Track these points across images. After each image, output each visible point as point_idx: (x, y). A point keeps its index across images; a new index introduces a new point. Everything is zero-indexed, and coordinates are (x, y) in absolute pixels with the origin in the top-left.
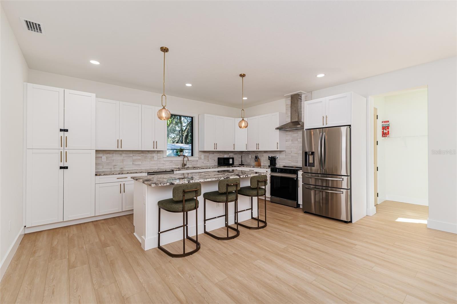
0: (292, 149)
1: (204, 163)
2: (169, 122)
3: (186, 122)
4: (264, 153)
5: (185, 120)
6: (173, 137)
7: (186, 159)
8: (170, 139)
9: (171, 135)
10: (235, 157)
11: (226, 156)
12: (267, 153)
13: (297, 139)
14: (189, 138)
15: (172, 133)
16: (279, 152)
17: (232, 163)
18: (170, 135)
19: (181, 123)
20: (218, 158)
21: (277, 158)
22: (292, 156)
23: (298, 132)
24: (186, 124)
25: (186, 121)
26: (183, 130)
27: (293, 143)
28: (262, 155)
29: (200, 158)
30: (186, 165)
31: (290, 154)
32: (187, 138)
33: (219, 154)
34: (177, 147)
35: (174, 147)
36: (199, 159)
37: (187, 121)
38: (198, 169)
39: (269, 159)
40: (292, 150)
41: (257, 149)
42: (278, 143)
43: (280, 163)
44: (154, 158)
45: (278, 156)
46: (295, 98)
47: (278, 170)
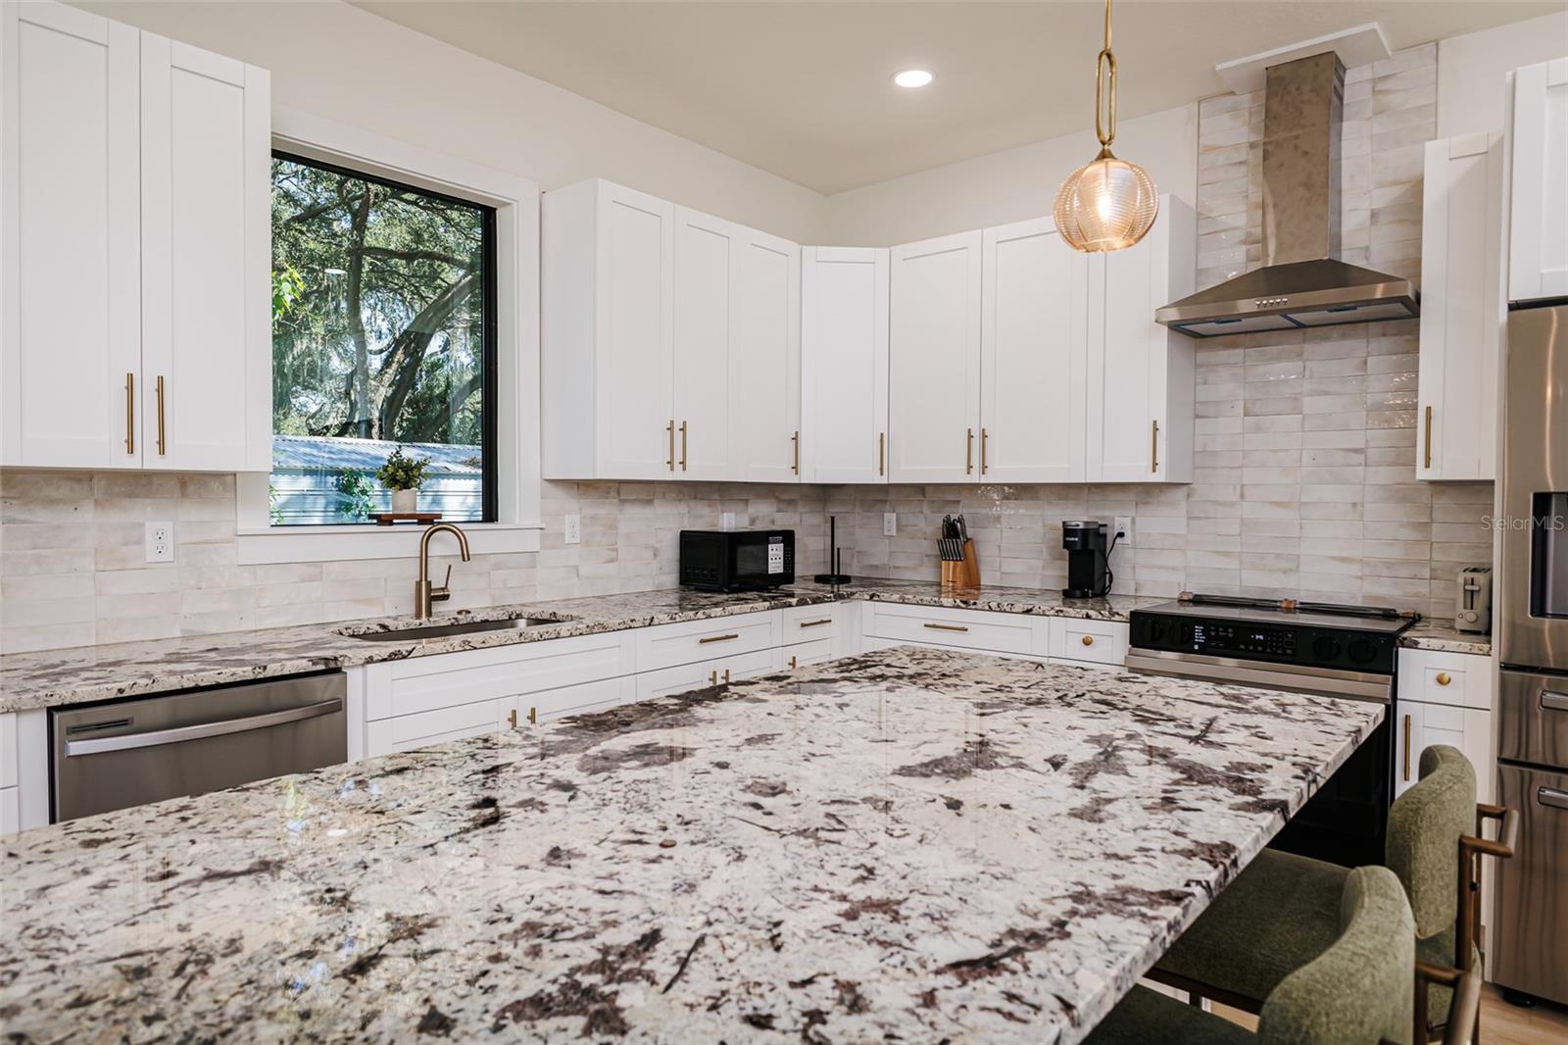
1: (583, 571)
2: (286, 287)
3: (384, 330)
5: (379, 322)
6: (313, 409)
7: (443, 546)
8: (294, 420)
9: (302, 399)
10: (807, 525)
11: (730, 521)
13: (1296, 399)
14: (406, 416)
15: (305, 388)
16: (1131, 496)
17: (780, 570)
18: (293, 401)
19: (358, 330)
20: (684, 535)
21: (1121, 535)
22: (1243, 522)
23: (1308, 347)
24: (385, 342)
25: (385, 326)
26: (372, 373)
27: (1258, 429)
29: (552, 538)
30: (446, 597)
31: (1232, 504)
32: (396, 415)
33: (683, 508)
34: (347, 460)
35: (324, 461)
36: (543, 547)
37: (393, 325)
39: (1066, 545)
41: (970, 467)
42: (1156, 429)
43: (1143, 575)
44: (140, 541)
45: (1133, 521)
46: (1306, 88)
47: (1199, 636)
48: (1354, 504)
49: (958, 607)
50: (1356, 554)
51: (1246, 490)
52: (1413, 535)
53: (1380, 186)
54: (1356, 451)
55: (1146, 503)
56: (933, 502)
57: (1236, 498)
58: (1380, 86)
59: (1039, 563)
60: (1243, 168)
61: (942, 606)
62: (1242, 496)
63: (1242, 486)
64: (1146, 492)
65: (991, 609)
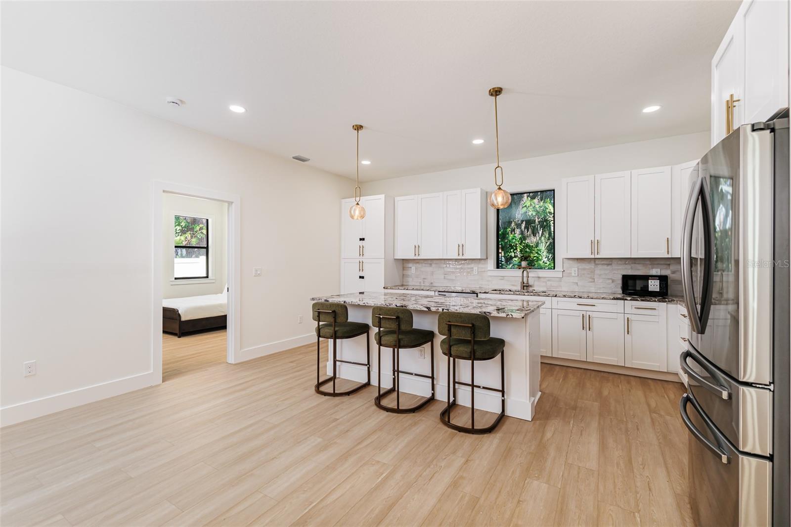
1: (579, 284)
11: (656, 272)
17: (657, 290)
20: (623, 276)
29: (568, 274)
36: (564, 277)
38: (524, 295)
44: (473, 271)
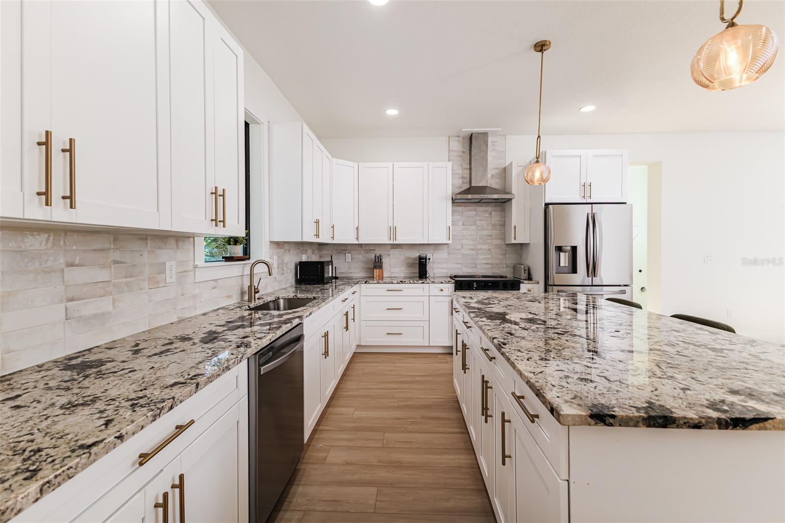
0: (463, 240)
4: (392, 248)
11: (304, 257)
12: (401, 248)
13: (476, 221)
16: (432, 247)
21: (429, 259)
28: (388, 253)
30: (258, 292)
31: (460, 250)
33: (296, 253)
40: (464, 242)
41: (390, 238)
42: (449, 228)
43: (436, 271)
45: (433, 255)
46: (482, 140)
47: (475, 285)
48: (489, 249)
49: (399, 283)
50: (490, 262)
51: (463, 246)
52: (501, 257)
53: (494, 169)
54: (489, 236)
55: (436, 250)
56: (365, 250)
57: (461, 248)
58: (493, 144)
59: (404, 269)
60: (461, 158)
61: (393, 283)
62: (462, 247)
63: (462, 245)
64: (437, 246)
65: (410, 283)
